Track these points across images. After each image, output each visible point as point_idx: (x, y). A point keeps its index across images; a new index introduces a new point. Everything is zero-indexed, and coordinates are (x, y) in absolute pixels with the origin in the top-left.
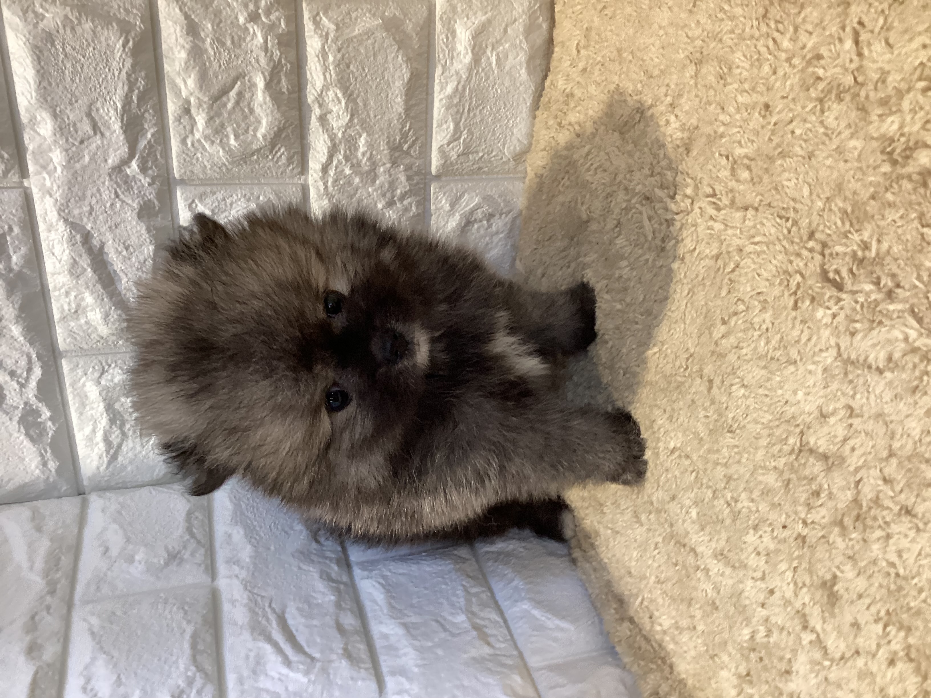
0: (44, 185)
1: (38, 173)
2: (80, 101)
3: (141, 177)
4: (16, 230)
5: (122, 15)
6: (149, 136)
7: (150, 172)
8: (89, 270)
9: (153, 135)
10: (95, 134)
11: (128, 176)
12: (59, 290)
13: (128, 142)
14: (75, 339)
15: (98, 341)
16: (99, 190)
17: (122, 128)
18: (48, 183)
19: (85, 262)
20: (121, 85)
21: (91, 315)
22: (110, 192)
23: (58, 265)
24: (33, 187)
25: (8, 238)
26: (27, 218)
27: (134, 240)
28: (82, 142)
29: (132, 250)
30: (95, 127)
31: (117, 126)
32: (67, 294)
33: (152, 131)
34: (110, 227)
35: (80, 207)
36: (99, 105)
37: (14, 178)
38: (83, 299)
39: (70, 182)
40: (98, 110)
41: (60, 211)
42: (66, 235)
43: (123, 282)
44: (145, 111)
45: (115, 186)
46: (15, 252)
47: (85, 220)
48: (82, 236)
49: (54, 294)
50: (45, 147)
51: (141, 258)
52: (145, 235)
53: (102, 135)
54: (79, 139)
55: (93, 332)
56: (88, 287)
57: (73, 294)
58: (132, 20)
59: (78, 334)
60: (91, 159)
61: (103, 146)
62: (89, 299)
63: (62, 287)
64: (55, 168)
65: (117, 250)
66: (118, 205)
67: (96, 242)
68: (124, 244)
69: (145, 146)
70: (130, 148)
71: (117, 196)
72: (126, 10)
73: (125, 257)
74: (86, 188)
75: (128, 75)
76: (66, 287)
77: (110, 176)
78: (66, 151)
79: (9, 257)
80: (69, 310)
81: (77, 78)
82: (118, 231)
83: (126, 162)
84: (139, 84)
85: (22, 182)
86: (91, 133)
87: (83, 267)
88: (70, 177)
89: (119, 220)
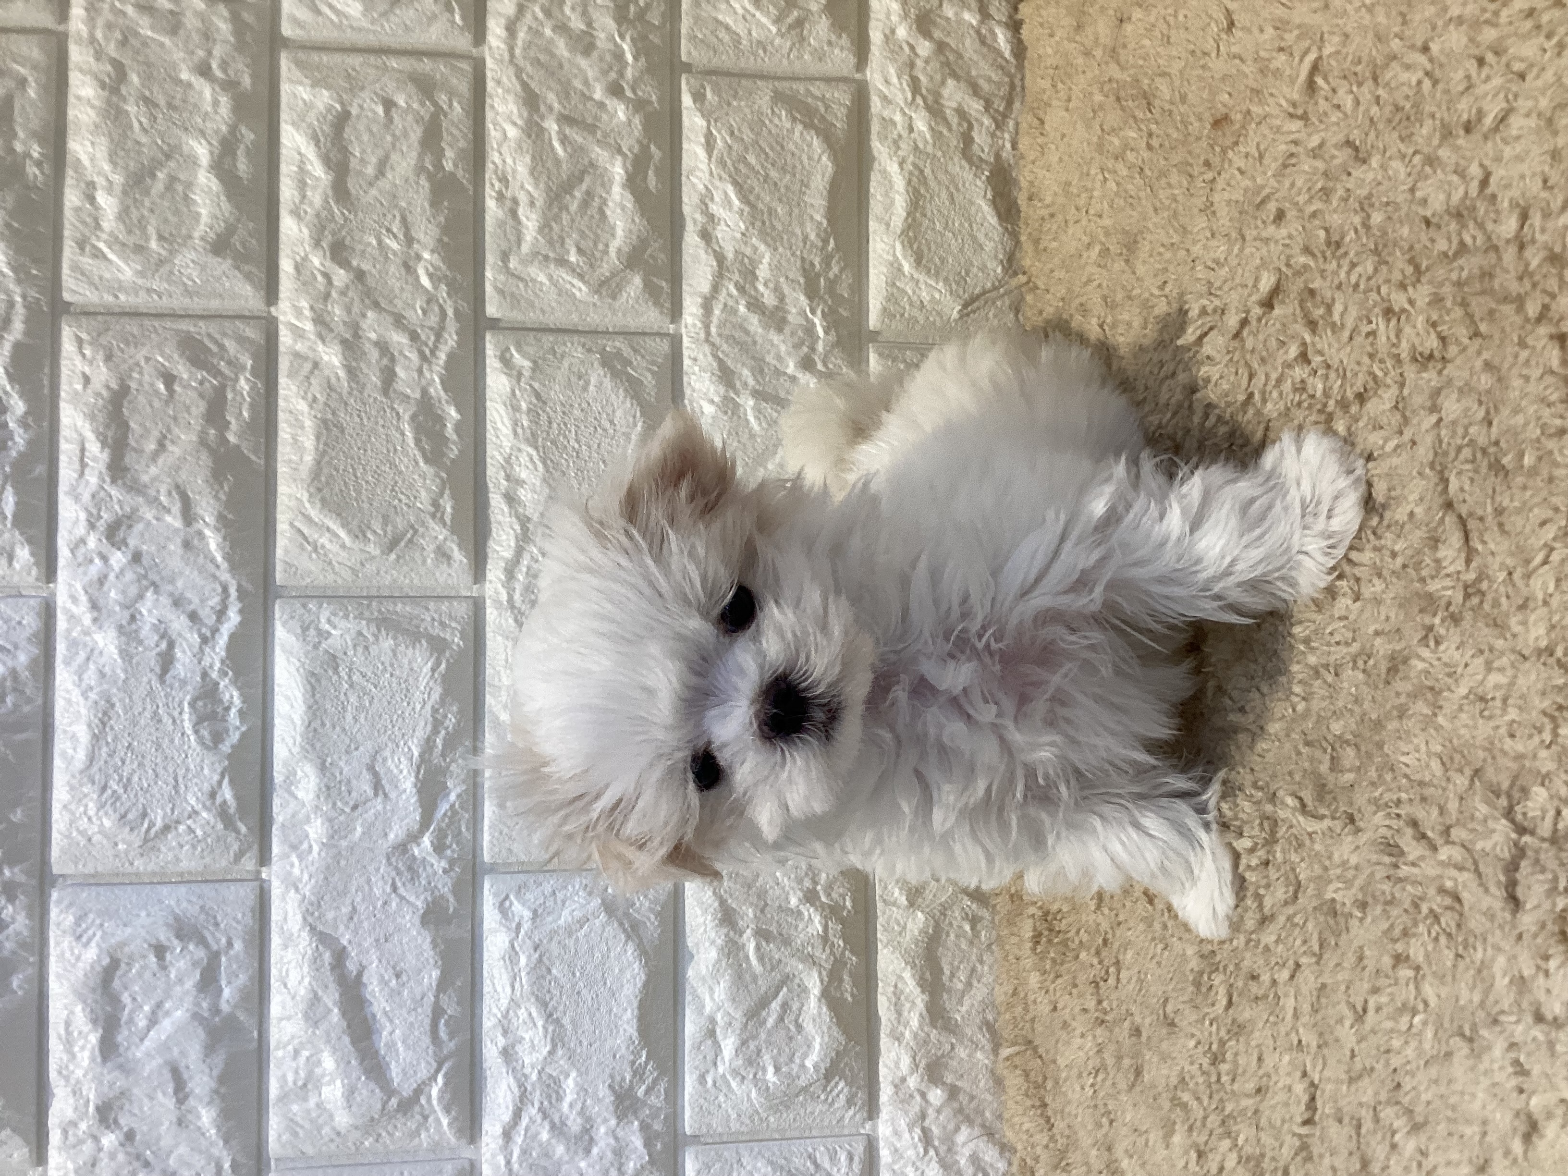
0: (290, 873)
1: (285, 856)
2: (361, 749)
3: (433, 859)
4: (238, 946)
5: (436, 631)
6: (453, 797)
7: (449, 852)
8: (336, 1010)
9: (459, 796)
10: (376, 795)
11: (414, 858)
12: (284, 1047)
13: (422, 806)
14: (295, 1134)
15: (332, 1140)
16: (369, 881)
17: (415, 785)
18: (296, 871)
19: (331, 998)
20: (422, 724)
21: (326, 1091)
22: (386, 883)
23: (290, 1003)
24: (273, 879)
25: (223, 959)
26: (257, 927)
27: (410, 962)
28: (355, 807)
29: (404, 978)
30: (377, 786)
31: (408, 783)
32: (296, 1053)
33: (458, 790)
34: (377, 940)
35: (338, 908)
36: (387, 753)
37: (249, 863)
38: (319, 1063)
39: (328, 868)
40: (385, 760)
41: (307, 914)
42: (309, 952)
43: (385, 1033)
44: (452, 761)
45: (394, 873)
46: (229, 983)
47: (342, 928)
48: (333, 953)
49: (277, 1055)
50: (301, 816)
51: (418, 992)
52: (429, 953)
53: (386, 795)
54: (352, 803)
55: (326, 1123)
56: (328, 1041)
57: (305, 1053)
58: (448, 637)
59: (302, 1127)
60: (364, 833)
61: (385, 813)
62: (328, 1062)
63: (288, 1043)
64: (311, 847)
65: (382, 976)
66: (394, 904)
67: (351, 966)
68: (394, 968)
69: (445, 814)
70: (423, 816)
71: (395, 889)
72: (442, 623)
73: (392, 990)
74: (350, 876)
75: (435, 711)
76: (296, 1041)
77: (388, 859)
78: (330, 820)
79: (221, 990)
80: (295, 1083)
81: (363, 716)
82: (388, 945)
83: (414, 837)
84: (446, 724)
85: (259, 873)
86: (370, 793)
87: (326, 1005)
88: (329, 860)
89: (391, 929)
